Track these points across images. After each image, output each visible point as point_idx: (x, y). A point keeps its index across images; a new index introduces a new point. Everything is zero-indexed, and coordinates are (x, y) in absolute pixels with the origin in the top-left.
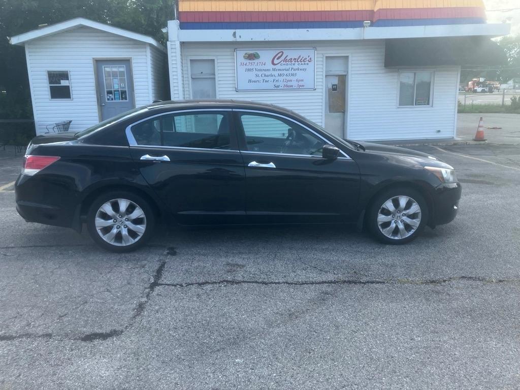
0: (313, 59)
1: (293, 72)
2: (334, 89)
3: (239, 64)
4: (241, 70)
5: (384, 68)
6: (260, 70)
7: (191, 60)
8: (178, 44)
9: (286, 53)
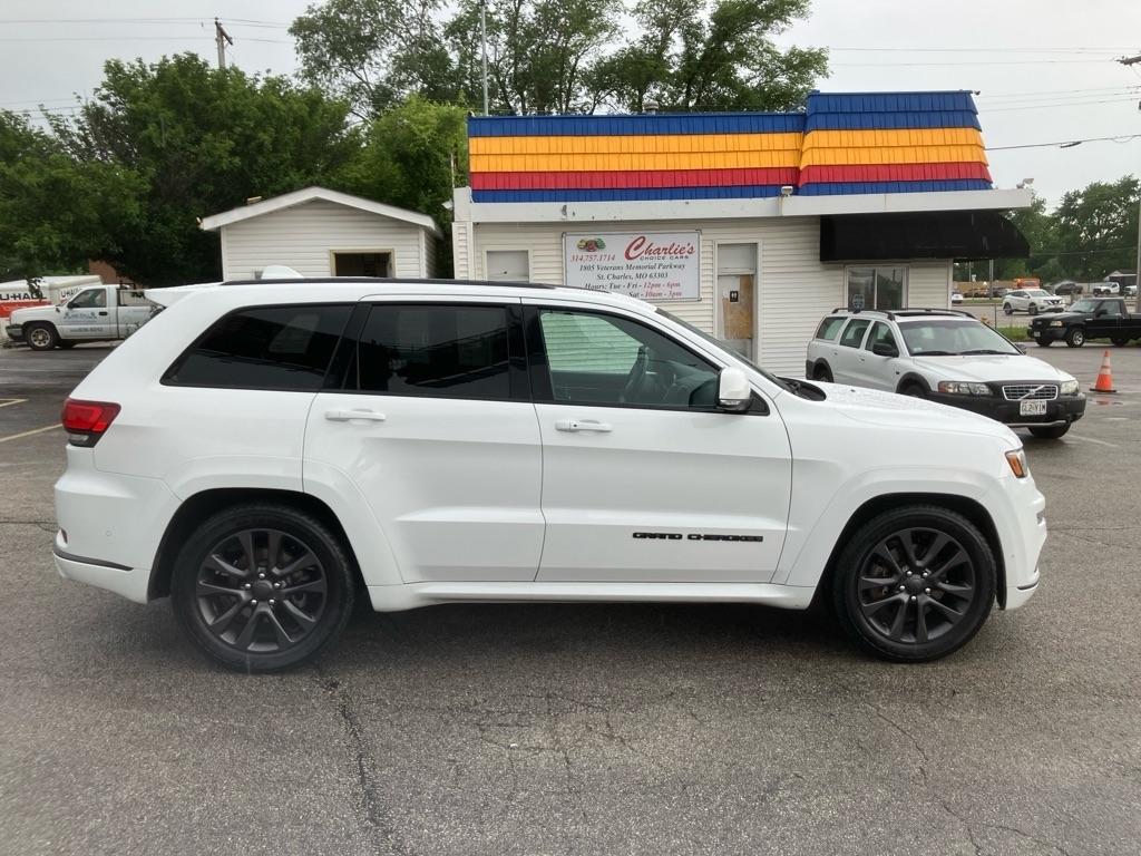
0: (695, 249)
1: (661, 271)
2: (733, 299)
3: (569, 258)
4: (573, 268)
5: (818, 262)
6: (606, 268)
7: (488, 252)
8: (469, 229)
9: (650, 239)
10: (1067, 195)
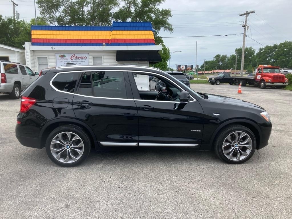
0: (87, 57)
1: (79, 62)
3: (57, 59)
4: (58, 61)
5: (116, 61)
6: (66, 61)
7: (38, 57)
8: (29, 51)
9: (76, 55)
10: (260, 49)
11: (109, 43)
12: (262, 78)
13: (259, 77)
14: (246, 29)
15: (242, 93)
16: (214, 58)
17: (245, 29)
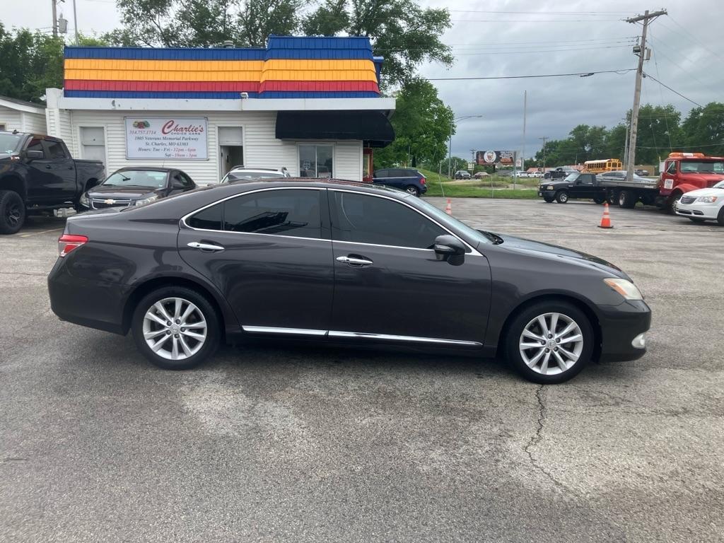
0: (204, 129)
1: (184, 141)
3: (128, 132)
4: (131, 138)
6: (151, 139)
7: (81, 127)
8: (56, 112)
9: (176, 122)
10: (693, 110)
11: (258, 90)
12: (677, 187)
13: (669, 185)
14: (645, 58)
15: (611, 228)
16: (571, 133)
17: (641, 57)
